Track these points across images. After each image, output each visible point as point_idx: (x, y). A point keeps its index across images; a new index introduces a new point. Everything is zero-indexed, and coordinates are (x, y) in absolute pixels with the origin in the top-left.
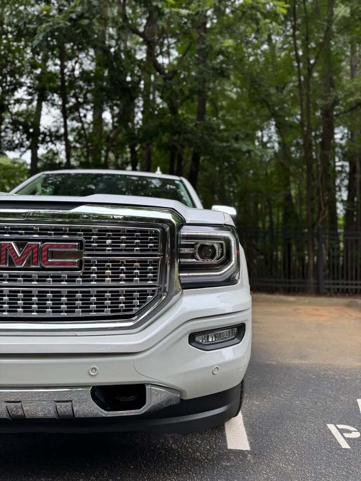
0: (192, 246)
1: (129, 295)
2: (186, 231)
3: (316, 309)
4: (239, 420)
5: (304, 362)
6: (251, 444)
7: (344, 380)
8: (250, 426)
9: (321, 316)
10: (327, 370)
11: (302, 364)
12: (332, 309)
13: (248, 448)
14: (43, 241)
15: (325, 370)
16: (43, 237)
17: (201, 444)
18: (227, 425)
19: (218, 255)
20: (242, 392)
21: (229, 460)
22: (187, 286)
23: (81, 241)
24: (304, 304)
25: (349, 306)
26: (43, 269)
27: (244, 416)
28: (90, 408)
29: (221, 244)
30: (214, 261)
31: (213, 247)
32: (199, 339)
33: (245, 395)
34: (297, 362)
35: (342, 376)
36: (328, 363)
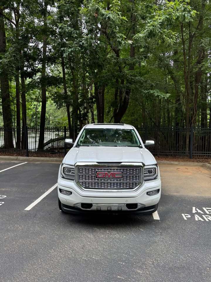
0: (147, 171)
1: (133, 184)
2: (145, 167)
3: (186, 168)
4: (156, 212)
5: (178, 194)
6: (160, 218)
7: (190, 201)
8: (160, 214)
9: (188, 172)
10: (185, 197)
11: (177, 195)
12: (194, 168)
13: (159, 219)
14: (114, 172)
15: (184, 197)
16: (114, 171)
17: (146, 218)
18: (153, 214)
19: (153, 173)
20: (158, 205)
21: (154, 222)
22: (145, 180)
23: (122, 172)
24: (182, 165)
25: (202, 166)
26: (114, 178)
27: (158, 211)
28: (125, 209)
29: (154, 170)
30: (152, 174)
31: (151, 170)
32: (148, 193)
33: (158, 206)
34: (175, 194)
35: (190, 200)
36: (186, 194)
